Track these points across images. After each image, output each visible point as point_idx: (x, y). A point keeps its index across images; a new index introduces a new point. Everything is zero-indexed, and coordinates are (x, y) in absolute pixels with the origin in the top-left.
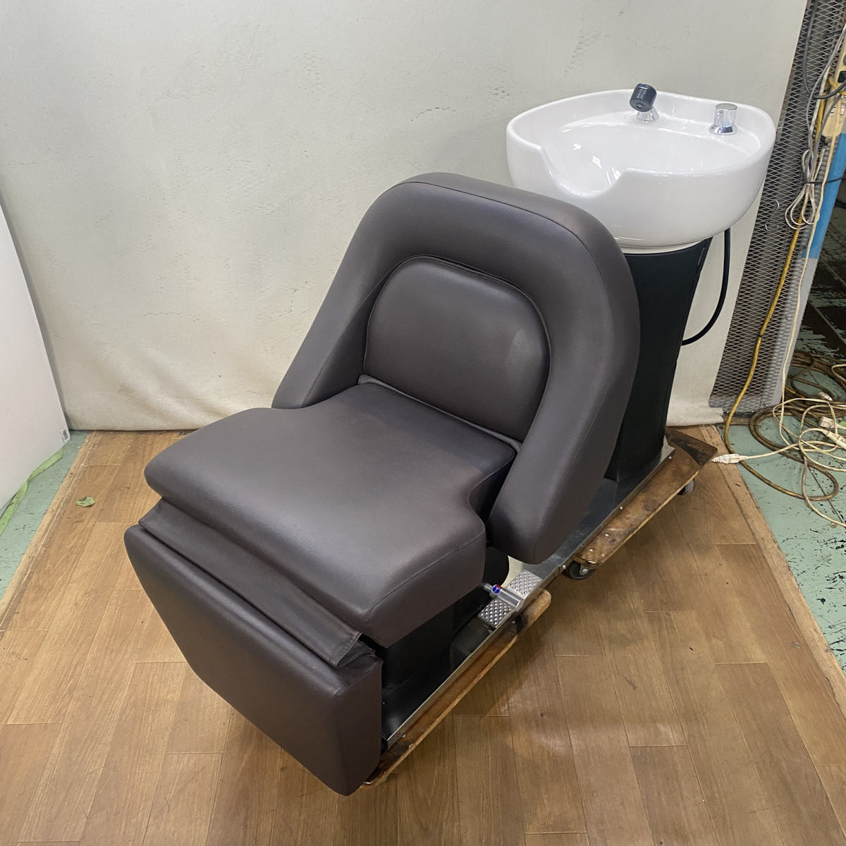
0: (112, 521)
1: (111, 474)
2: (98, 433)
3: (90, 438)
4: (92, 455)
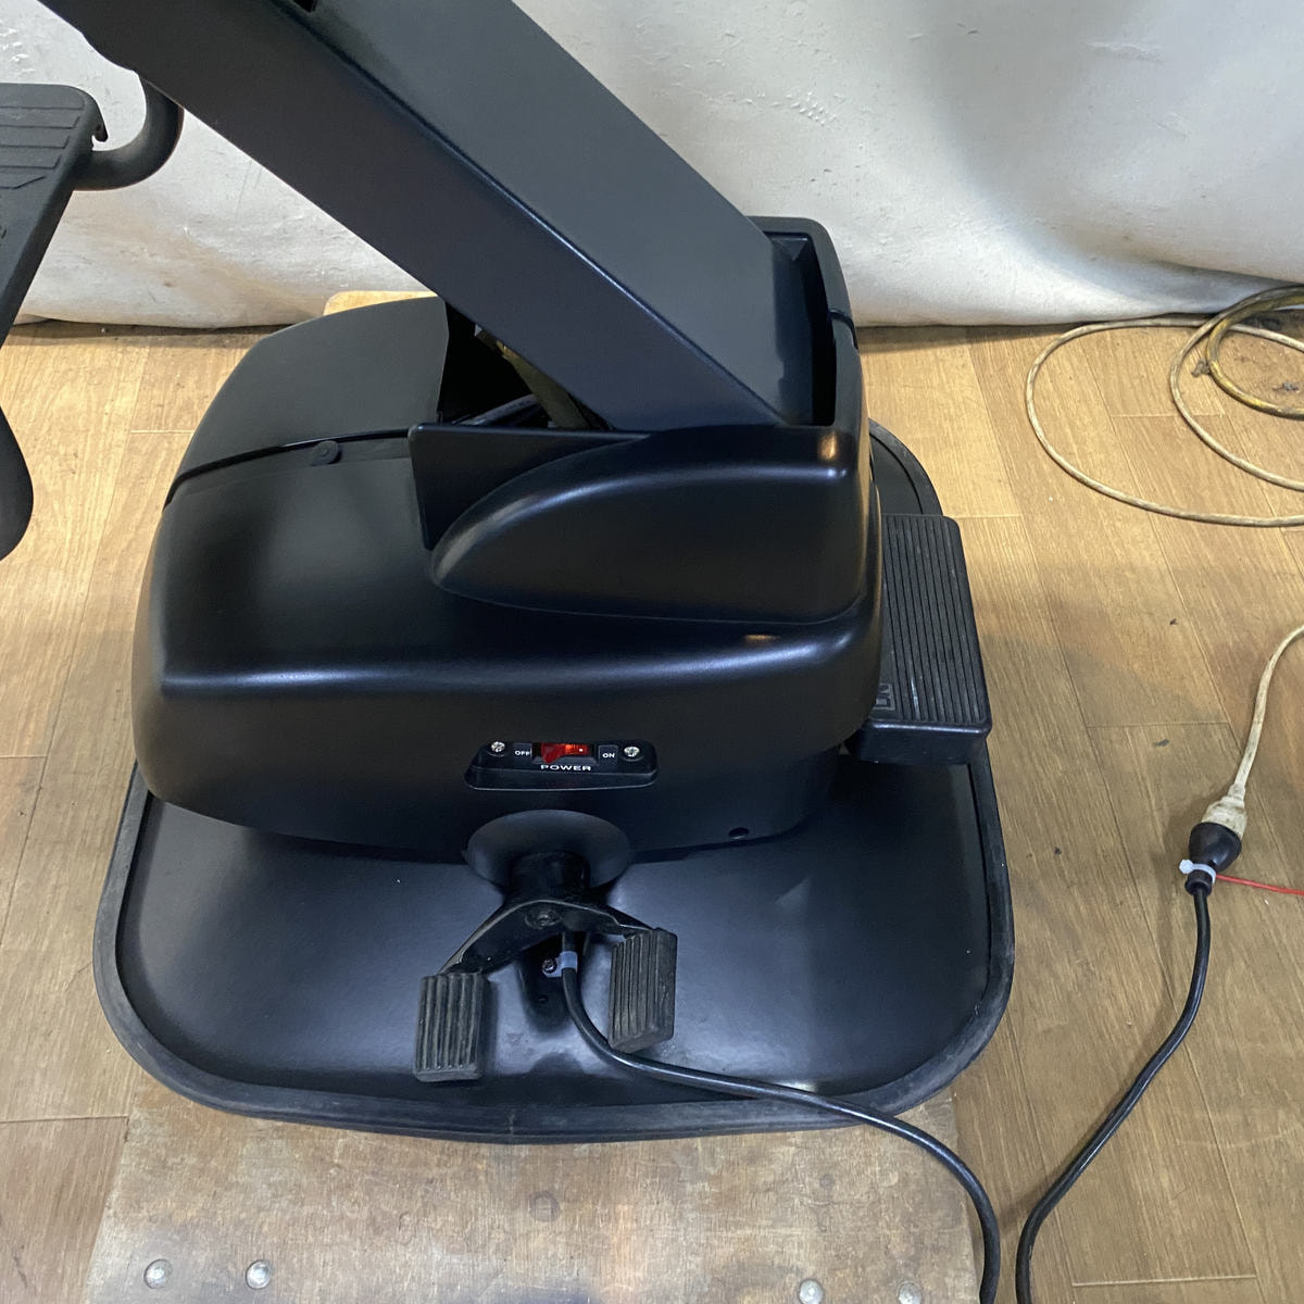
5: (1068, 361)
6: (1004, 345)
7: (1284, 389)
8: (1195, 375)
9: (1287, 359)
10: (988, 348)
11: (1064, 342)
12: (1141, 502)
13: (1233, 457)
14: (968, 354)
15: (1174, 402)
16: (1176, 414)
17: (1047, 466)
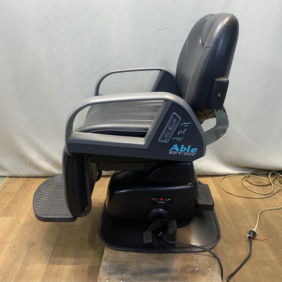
0: (9, 216)
1: (12, 195)
2: (9, 178)
3: (5, 180)
4: (4, 187)
5: (226, 180)
6: (216, 178)
7: (258, 183)
8: (245, 181)
9: (259, 179)
10: (214, 178)
11: (225, 177)
12: (238, 195)
13: (251, 190)
14: (211, 179)
15: (242, 184)
16: (243, 186)
17: (224, 192)
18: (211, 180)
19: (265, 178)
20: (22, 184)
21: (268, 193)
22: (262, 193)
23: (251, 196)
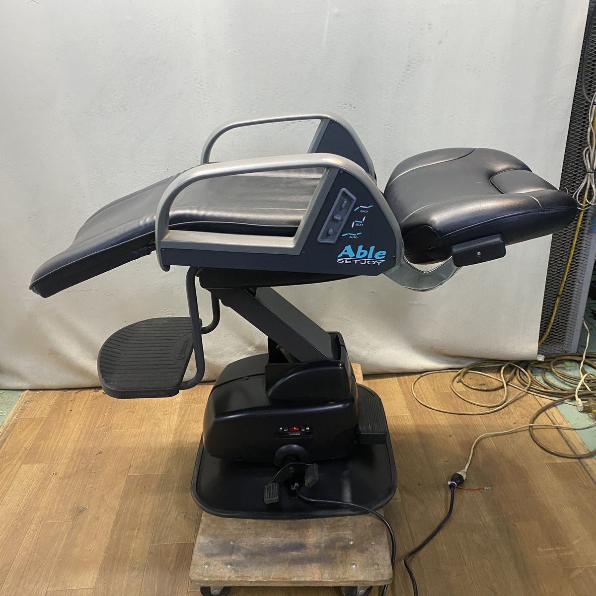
2: (30, 392)
5: (424, 381)
6: (406, 377)
7: (482, 385)
8: (458, 383)
9: (483, 378)
10: (402, 378)
11: (422, 376)
12: (441, 410)
13: (466, 400)
14: (397, 380)
16: (452, 391)
17: (417, 404)
18: (396, 382)
19: (495, 374)
20: (55, 402)
21: (496, 405)
22: (485, 405)
23: (464, 409)
